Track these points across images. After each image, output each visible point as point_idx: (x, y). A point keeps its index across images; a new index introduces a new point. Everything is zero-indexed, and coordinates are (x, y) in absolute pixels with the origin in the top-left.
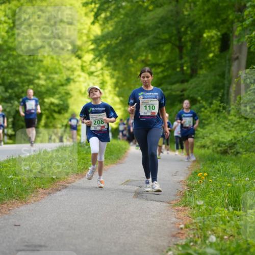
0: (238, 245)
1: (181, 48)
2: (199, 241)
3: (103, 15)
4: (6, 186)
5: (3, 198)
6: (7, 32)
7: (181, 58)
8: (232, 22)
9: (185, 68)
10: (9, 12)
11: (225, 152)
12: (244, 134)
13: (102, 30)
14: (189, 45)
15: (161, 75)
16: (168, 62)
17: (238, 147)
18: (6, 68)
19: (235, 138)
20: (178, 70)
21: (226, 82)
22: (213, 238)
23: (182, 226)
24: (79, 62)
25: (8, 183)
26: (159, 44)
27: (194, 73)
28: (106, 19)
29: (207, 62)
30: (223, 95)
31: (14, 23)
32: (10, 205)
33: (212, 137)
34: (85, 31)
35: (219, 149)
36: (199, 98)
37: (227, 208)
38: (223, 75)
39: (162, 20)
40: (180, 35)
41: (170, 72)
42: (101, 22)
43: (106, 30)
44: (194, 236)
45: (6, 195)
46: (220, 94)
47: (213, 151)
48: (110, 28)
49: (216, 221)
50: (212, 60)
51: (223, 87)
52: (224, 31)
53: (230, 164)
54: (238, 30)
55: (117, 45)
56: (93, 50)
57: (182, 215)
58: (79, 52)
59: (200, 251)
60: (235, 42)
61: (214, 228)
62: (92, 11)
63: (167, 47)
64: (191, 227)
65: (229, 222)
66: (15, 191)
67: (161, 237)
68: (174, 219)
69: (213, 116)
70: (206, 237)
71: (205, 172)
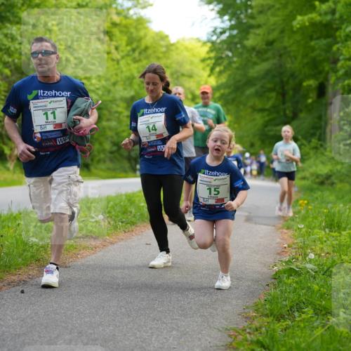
0: (333, 261)
1: (284, 95)
2: (300, 258)
3: (217, 69)
7: (284, 103)
8: (328, 73)
9: (288, 112)
11: (322, 183)
12: (339, 167)
13: (217, 82)
14: (291, 93)
15: (267, 118)
16: (274, 107)
17: (333, 179)
19: (331, 171)
20: (282, 113)
21: (323, 123)
22: (312, 256)
23: (286, 245)
26: (265, 92)
27: (295, 116)
28: (220, 73)
29: (307, 106)
30: (320, 135)
33: (313, 170)
34: (202, 83)
35: (317, 180)
36: (299, 138)
37: (324, 230)
38: (320, 118)
39: (268, 72)
40: (283, 84)
41: (274, 115)
42: (216, 75)
43: (220, 82)
44: (296, 254)
46: (318, 134)
47: (312, 181)
48: (223, 79)
49: (315, 241)
50: (311, 104)
51: (320, 128)
52: (321, 80)
53: (327, 193)
54: (332, 79)
55: (230, 93)
57: (285, 236)
58: (198, 100)
59: (301, 266)
60: (330, 90)
61: (313, 247)
62: (208, 65)
63: (273, 95)
64: (294, 246)
65: (325, 242)
67: (267, 255)
68: (278, 240)
69: (312, 153)
70: (306, 255)
71: (304, 200)
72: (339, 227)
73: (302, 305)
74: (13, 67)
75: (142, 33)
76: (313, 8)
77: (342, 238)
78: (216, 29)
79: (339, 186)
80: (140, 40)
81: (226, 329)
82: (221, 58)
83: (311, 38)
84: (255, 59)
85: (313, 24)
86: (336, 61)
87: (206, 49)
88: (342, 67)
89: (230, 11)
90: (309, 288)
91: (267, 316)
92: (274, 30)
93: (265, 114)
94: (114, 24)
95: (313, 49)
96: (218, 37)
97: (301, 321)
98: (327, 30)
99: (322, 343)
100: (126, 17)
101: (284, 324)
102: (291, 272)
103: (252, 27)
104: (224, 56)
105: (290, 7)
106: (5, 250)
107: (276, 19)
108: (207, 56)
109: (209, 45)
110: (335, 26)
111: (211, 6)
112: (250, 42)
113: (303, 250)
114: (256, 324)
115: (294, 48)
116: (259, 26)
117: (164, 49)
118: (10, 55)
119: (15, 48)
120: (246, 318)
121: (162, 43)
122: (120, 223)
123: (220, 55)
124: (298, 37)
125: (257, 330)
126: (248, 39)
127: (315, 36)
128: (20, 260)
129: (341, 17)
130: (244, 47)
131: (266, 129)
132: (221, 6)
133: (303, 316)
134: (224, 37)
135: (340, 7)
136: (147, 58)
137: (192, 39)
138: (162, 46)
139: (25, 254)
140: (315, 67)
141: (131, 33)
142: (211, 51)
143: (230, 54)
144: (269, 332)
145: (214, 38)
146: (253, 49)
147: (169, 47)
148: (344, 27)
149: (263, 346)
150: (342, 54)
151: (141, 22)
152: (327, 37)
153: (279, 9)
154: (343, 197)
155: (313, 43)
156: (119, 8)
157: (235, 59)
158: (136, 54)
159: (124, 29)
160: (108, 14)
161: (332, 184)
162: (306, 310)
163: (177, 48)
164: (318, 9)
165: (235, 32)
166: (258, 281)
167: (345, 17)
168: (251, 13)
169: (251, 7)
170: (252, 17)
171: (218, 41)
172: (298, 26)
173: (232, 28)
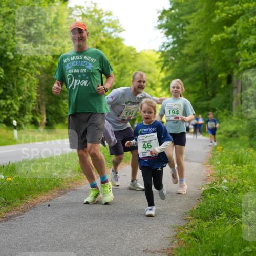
0: (238, 184)
1: (206, 83)
2: (218, 182)
3: (166, 68)
6: (118, 79)
7: (207, 87)
8: (233, 69)
9: (209, 93)
10: (120, 69)
11: (231, 136)
12: (241, 126)
13: (165, 75)
14: (211, 81)
15: (196, 97)
16: (200, 90)
17: (238, 133)
19: (236, 128)
20: (206, 94)
21: (231, 100)
22: (225, 181)
23: (209, 175)
24: (154, 92)
26: (195, 81)
27: (214, 95)
28: (168, 70)
29: (221, 89)
30: (230, 106)
31: (121, 74)
33: (225, 128)
34: (157, 76)
35: (228, 134)
36: (217, 108)
37: (233, 165)
38: (229, 96)
39: (196, 69)
40: (206, 76)
41: (201, 95)
42: (165, 71)
44: (216, 180)
46: (228, 106)
47: (225, 135)
48: (169, 74)
49: (227, 172)
50: (224, 88)
51: (229, 102)
52: (229, 73)
53: (234, 142)
54: (236, 72)
56: (161, 86)
57: (209, 169)
58: (154, 87)
59: (219, 187)
60: (234, 79)
61: (226, 175)
62: (160, 66)
63: (200, 83)
64: (214, 175)
65: (233, 172)
68: (205, 172)
69: (224, 117)
70: (222, 180)
71: (220, 147)
72: (242, 163)
73: (220, 211)
74: (42, 70)
75: (119, 47)
76: (223, 30)
77: (244, 169)
78: (164, 43)
79: (241, 137)
80: (118, 51)
81: (173, 227)
82: (168, 61)
83: (222, 48)
84: (188, 61)
85: (223, 40)
86: (237, 62)
87: (159, 55)
88: (241, 65)
89: (172, 33)
90: (224, 201)
91: (198, 218)
92: (199, 44)
93: (196, 94)
94: (103, 42)
95: (224, 55)
96: (166, 49)
97: (218, 221)
98: (232, 43)
99: (232, 234)
100: (109, 38)
101: (208, 223)
102: (212, 191)
103: (186, 42)
104: (169, 60)
105: (209, 30)
106: (38, 180)
107: (201, 37)
108: (159, 60)
109: (160, 53)
110: (236, 41)
111: (161, 30)
112: (185, 51)
113: (220, 178)
114: (191, 223)
115: (212, 54)
116: (190, 41)
117: (133, 57)
118: (40, 63)
119: (43, 58)
120: (185, 220)
121: (132, 53)
122: (108, 163)
123: (167, 59)
124: (214, 47)
125: (192, 227)
126: (183, 49)
127: (225, 47)
128: (47, 186)
129: (240, 35)
130: (181, 54)
131: (196, 104)
132: (167, 30)
133: (220, 218)
134: (169, 48)
135: (239, 30)
136: (123, 62)
137: (150, 50)
138: (132, 55)
139: (50, 182)
140: (225, 65)
141: (113, 47)
142: (162, 57)
143: (173, 59)
144: (199, 228)
145: (163, 49)
146: (187, 55)
147: (136, 55)
148: (242, 41)
149: (195, 237)
150: (241, 57)
151: (118, 41)
152: (232, 47)
153: (202, 31)
154: (244, 144)
155: (223, 51)
156: (105, 32)
157: (176, 62)
158: (116, 60)
159: (108, 45)
160: (99, 36)
161: (237, 136)
162: (222, 214)
163: (141, 56)
164: (225, 31)
165: (176, 45)
166: (192, 197)
167: (242, 35)
168: (186, 34)
169: (185, 30)
170: (186, 36)
171: (166, 51)
172: (214, 41)
173: (174, 43)
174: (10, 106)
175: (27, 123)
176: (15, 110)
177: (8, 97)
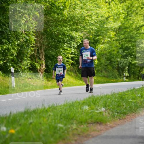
4: (128, 106)
5: (128, 113)
6: (124, 19)
18: (124, 39)
25: (129, 104)
31: (128, 13)
32: (132, 116)
45: (129, 111)
66: (134, 108)
174: (6, 51)
175: (25, 69)
176: (12, 55)
177: (4, 41)
